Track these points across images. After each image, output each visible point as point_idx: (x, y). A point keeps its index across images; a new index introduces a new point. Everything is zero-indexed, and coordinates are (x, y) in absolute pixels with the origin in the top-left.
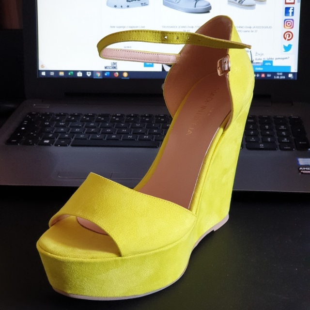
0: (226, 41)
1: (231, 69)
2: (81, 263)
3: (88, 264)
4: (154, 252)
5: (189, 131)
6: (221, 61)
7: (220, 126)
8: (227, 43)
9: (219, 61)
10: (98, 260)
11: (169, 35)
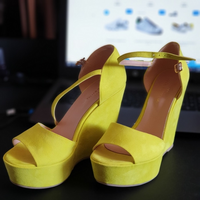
0: (178, 56)
1: (183, 70)
2: (116, 167)
3: (119, 168)
4: (149, 161)
5: (158, 100)
6: (177, 65)
7: (175, 97)
8: (178, 57)
9: (175, 66)
10: (124, 166)
11: (155, 54)
